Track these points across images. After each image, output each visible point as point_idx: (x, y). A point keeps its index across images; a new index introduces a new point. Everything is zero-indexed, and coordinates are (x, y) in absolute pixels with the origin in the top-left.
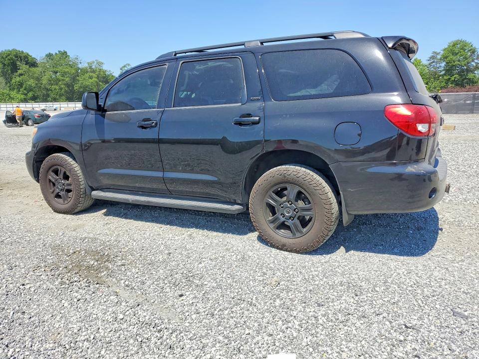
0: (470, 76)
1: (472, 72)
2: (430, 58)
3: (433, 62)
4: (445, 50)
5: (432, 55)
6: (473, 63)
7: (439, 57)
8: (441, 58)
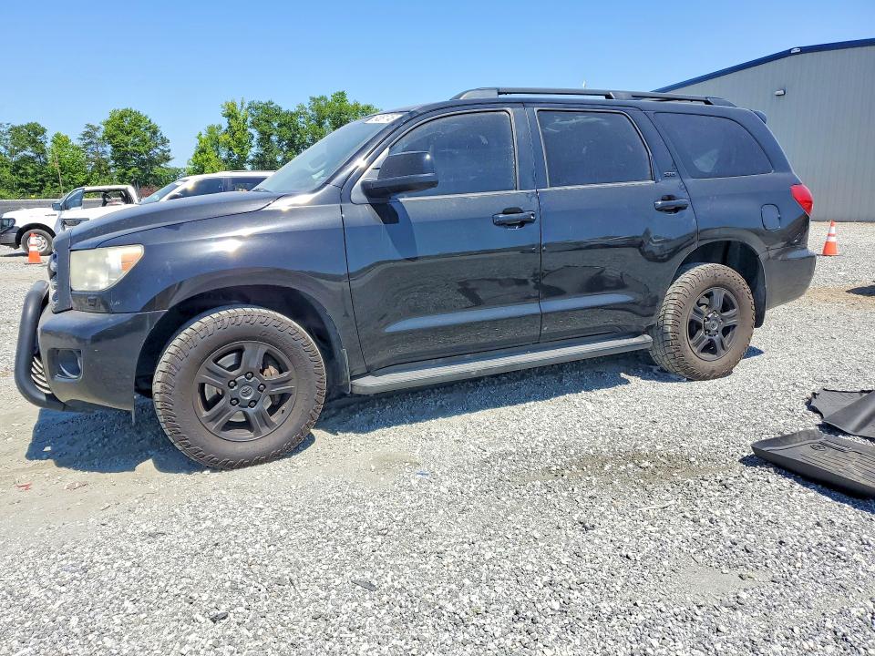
0: (157, 170)
1: (158, 164)
2: (84, 135)
3: (91, 143)
4: (107, 123)
5: (86, 130)
6: (157, 151)
7: (99, 135)
8: (103, 137)
